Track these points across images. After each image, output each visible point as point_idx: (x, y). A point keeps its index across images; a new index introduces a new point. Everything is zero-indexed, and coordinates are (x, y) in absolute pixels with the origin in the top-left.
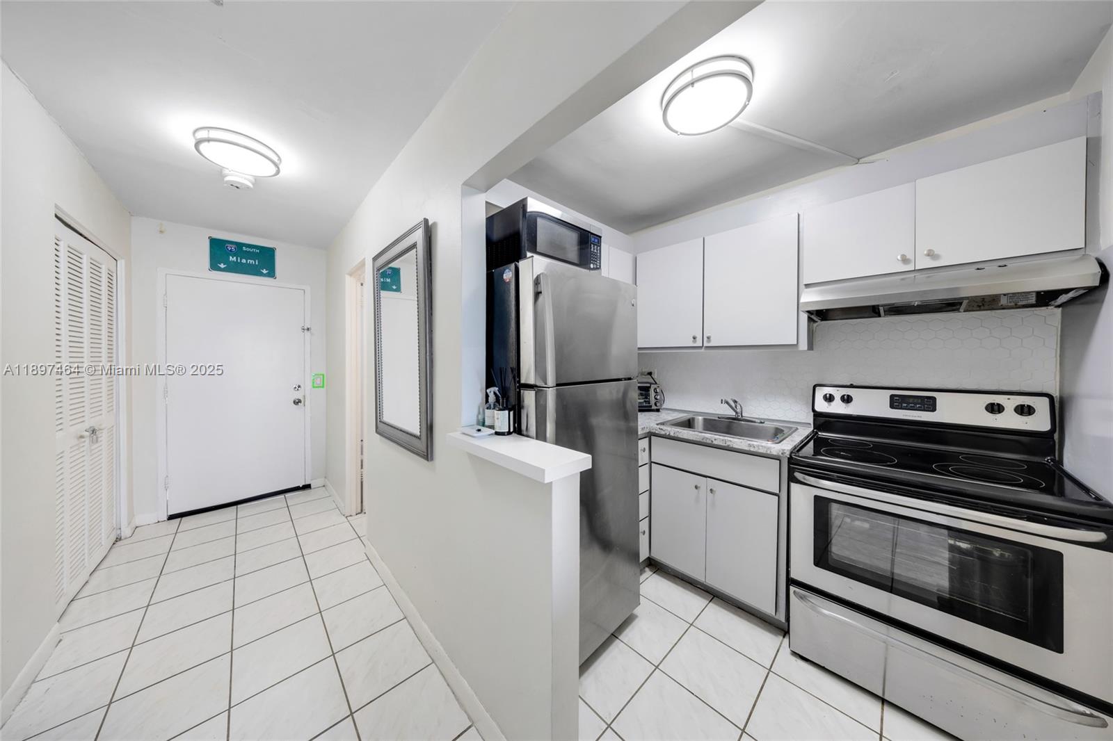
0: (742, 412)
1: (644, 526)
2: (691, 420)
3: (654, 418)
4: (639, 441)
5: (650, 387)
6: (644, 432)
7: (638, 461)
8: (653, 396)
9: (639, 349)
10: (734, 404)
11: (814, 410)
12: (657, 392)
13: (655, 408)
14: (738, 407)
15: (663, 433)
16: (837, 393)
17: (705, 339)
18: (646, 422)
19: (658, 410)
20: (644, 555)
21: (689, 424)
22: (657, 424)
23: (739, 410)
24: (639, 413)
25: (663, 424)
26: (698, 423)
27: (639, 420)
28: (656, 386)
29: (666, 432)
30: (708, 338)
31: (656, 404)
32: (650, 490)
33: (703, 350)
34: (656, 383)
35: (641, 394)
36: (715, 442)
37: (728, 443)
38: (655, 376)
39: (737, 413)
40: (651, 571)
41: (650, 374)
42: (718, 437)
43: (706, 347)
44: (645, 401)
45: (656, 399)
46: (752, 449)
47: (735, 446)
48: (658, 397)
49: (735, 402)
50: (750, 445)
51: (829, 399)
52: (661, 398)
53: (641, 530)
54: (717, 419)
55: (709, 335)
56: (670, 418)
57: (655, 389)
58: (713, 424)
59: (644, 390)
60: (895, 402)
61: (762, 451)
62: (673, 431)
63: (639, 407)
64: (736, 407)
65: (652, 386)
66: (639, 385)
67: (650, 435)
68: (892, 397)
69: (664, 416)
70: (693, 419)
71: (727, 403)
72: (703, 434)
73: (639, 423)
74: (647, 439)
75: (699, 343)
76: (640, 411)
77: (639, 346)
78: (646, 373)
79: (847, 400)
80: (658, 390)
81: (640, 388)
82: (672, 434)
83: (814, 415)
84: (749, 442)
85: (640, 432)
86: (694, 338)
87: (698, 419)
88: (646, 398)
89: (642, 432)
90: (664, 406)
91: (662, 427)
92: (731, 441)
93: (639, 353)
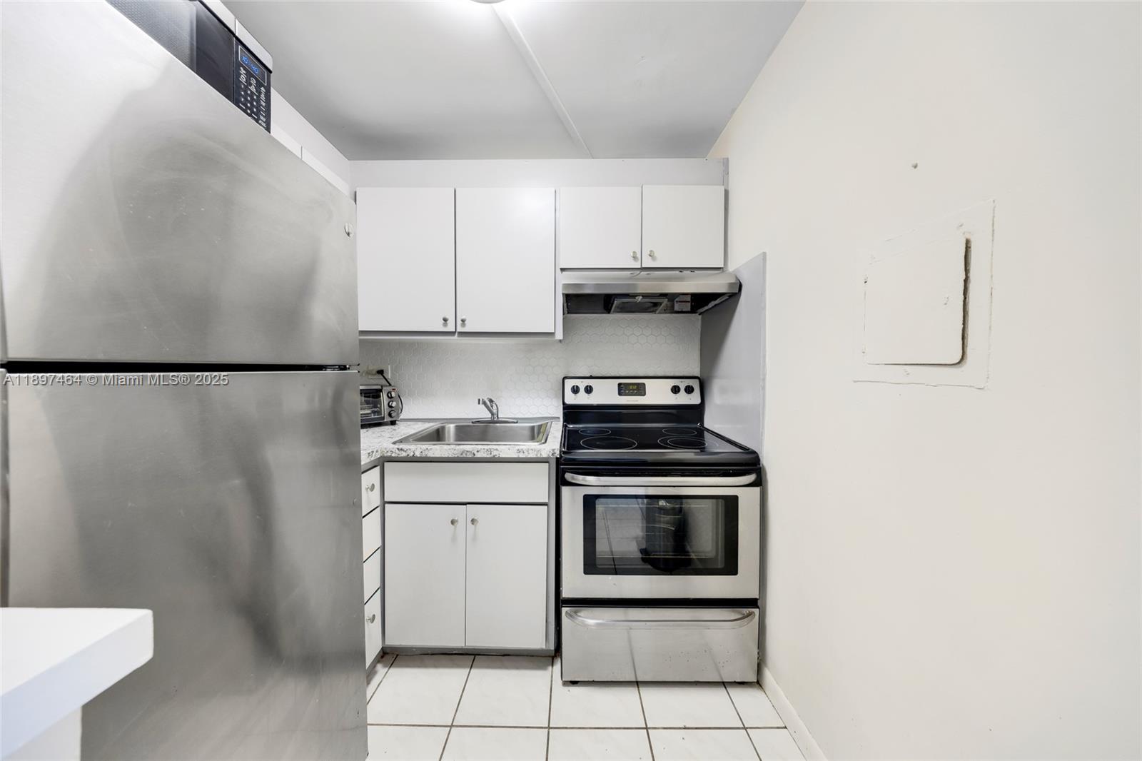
0: (498, 412)
1: (372, 608)
2: (440, 430)
3: (388, 435)
4: (363, 475)
5: (381, 390)
6: (372, 459)
7: (360, 507)
8: (386, 403)
9: (362, 333)
10: (489, 404)
11: (564, 403)
12: (392, 397)
13: (390, 419)
14: (495, 407)
15: (403, 454)
16: (582, 384)
17: (459, 322)
18: (373, 442)
19: (393, 423)
20: (372, 650)
21: (437, 436)
22: (394, 443)
23: (495, 411)
24: (363, 432)
25: (401, 441)
26: (449, 432)
27: (362, 440)
28: (389, 389)
29: (409, 452)
30: (463, 321)
31: (390, 415)
32: (383, 548)
33: (456, 336)
34: (390, 385)
35: (367, 403)
36: (478, 455)
37: (494, 453)
38: (389, 375)
39: (493, 414)
40: (385, 666)
41: (381, 372)
42: (480, 447)
43: (459, 333)
44: (374, 412)
45: (391, 407)
46: (521, 455)
47: (503, 455)
48: (394, 404)
49: (491, 401)
50: (519, 451)
51: (575, 390)
52: (398, 404)
53: (368, 614)
54: (471, 424)
55: (463, 317)
56: (412, 432)
57: (390, 392)
58: (467, 431)
59: (372, 395)
60: (622, 390)
61: (532, 455)
62: (418, 449)
63: (362, 421)
64: (492, 406)
65: (384, 388)
66: (361, 388)
67: (382, 462)
68: (620, 385)
69: (403, 430)
70: (443, 428)
71: (484, 403)
72: (462, 447)
73: (362, 445)
74: (377, 470)
75: (451, 328)
76: (363, 426)
77: (360, 329)
78: (374, 372)
79: (589, 390)
80: (393, 394)
81: (365, 393)
82: (418, 454)
83: (564, 409)
84: (517, 447)
85: (365, 460)
86: (445, 320)
87: (449, 427)
88: (375, 407)
89: (368, 460)
90: (402, 417)
91: (401, 446)
92: (497, 450)
93: (360, 340)
